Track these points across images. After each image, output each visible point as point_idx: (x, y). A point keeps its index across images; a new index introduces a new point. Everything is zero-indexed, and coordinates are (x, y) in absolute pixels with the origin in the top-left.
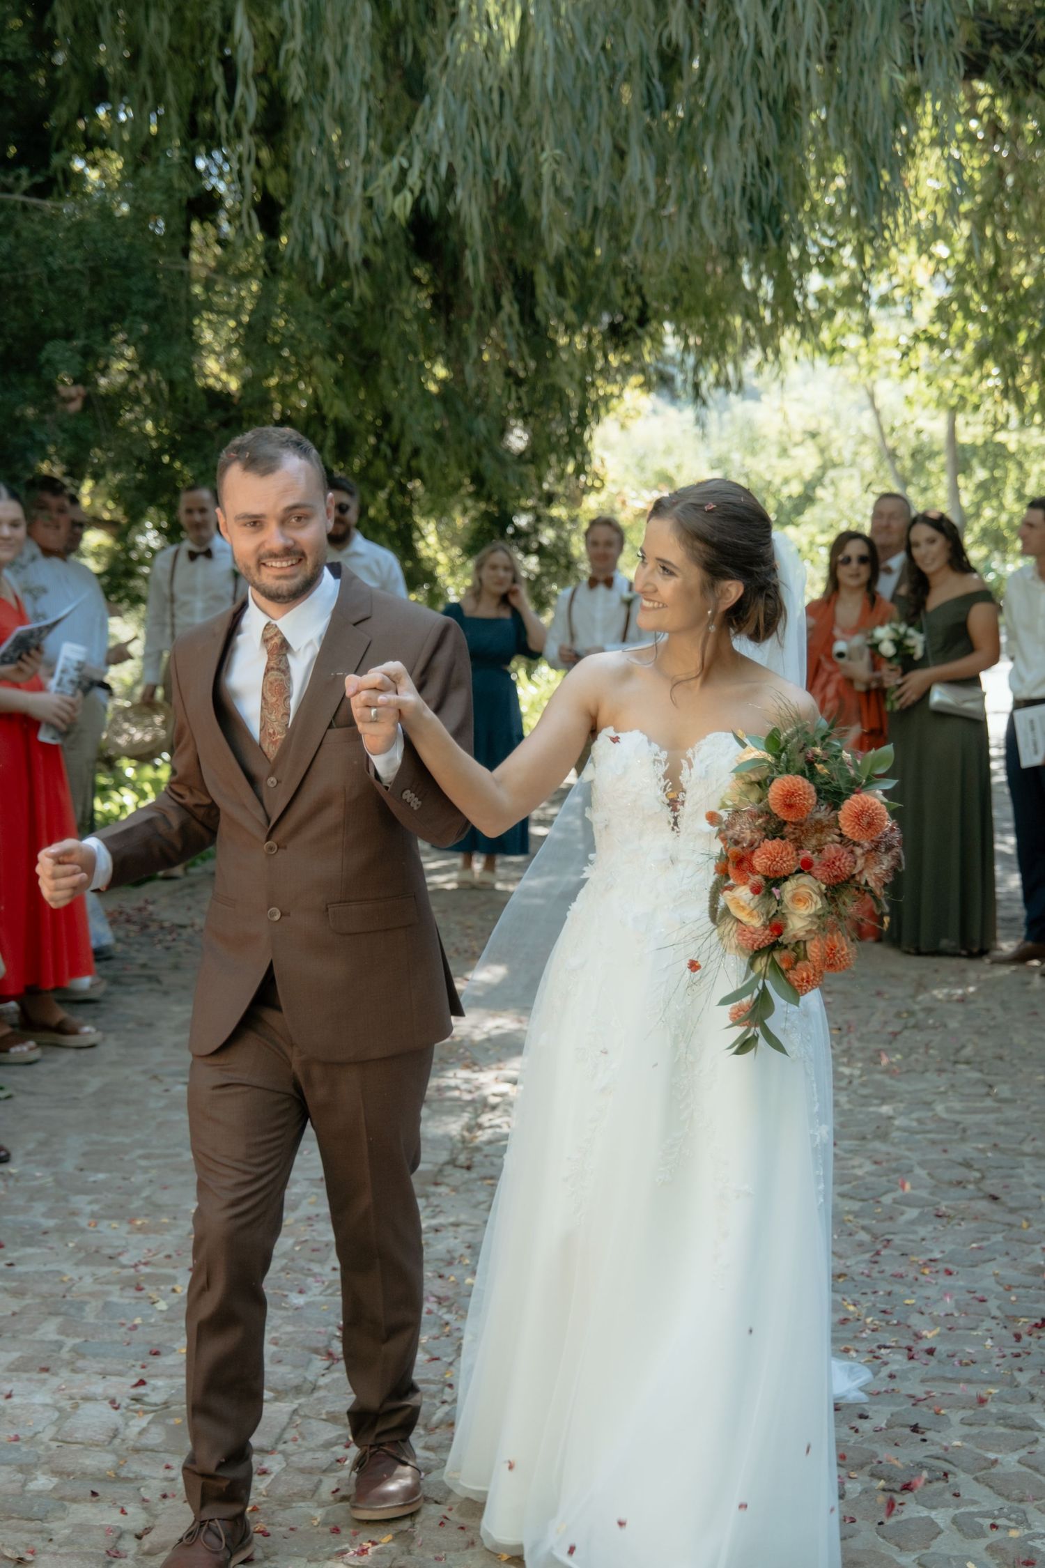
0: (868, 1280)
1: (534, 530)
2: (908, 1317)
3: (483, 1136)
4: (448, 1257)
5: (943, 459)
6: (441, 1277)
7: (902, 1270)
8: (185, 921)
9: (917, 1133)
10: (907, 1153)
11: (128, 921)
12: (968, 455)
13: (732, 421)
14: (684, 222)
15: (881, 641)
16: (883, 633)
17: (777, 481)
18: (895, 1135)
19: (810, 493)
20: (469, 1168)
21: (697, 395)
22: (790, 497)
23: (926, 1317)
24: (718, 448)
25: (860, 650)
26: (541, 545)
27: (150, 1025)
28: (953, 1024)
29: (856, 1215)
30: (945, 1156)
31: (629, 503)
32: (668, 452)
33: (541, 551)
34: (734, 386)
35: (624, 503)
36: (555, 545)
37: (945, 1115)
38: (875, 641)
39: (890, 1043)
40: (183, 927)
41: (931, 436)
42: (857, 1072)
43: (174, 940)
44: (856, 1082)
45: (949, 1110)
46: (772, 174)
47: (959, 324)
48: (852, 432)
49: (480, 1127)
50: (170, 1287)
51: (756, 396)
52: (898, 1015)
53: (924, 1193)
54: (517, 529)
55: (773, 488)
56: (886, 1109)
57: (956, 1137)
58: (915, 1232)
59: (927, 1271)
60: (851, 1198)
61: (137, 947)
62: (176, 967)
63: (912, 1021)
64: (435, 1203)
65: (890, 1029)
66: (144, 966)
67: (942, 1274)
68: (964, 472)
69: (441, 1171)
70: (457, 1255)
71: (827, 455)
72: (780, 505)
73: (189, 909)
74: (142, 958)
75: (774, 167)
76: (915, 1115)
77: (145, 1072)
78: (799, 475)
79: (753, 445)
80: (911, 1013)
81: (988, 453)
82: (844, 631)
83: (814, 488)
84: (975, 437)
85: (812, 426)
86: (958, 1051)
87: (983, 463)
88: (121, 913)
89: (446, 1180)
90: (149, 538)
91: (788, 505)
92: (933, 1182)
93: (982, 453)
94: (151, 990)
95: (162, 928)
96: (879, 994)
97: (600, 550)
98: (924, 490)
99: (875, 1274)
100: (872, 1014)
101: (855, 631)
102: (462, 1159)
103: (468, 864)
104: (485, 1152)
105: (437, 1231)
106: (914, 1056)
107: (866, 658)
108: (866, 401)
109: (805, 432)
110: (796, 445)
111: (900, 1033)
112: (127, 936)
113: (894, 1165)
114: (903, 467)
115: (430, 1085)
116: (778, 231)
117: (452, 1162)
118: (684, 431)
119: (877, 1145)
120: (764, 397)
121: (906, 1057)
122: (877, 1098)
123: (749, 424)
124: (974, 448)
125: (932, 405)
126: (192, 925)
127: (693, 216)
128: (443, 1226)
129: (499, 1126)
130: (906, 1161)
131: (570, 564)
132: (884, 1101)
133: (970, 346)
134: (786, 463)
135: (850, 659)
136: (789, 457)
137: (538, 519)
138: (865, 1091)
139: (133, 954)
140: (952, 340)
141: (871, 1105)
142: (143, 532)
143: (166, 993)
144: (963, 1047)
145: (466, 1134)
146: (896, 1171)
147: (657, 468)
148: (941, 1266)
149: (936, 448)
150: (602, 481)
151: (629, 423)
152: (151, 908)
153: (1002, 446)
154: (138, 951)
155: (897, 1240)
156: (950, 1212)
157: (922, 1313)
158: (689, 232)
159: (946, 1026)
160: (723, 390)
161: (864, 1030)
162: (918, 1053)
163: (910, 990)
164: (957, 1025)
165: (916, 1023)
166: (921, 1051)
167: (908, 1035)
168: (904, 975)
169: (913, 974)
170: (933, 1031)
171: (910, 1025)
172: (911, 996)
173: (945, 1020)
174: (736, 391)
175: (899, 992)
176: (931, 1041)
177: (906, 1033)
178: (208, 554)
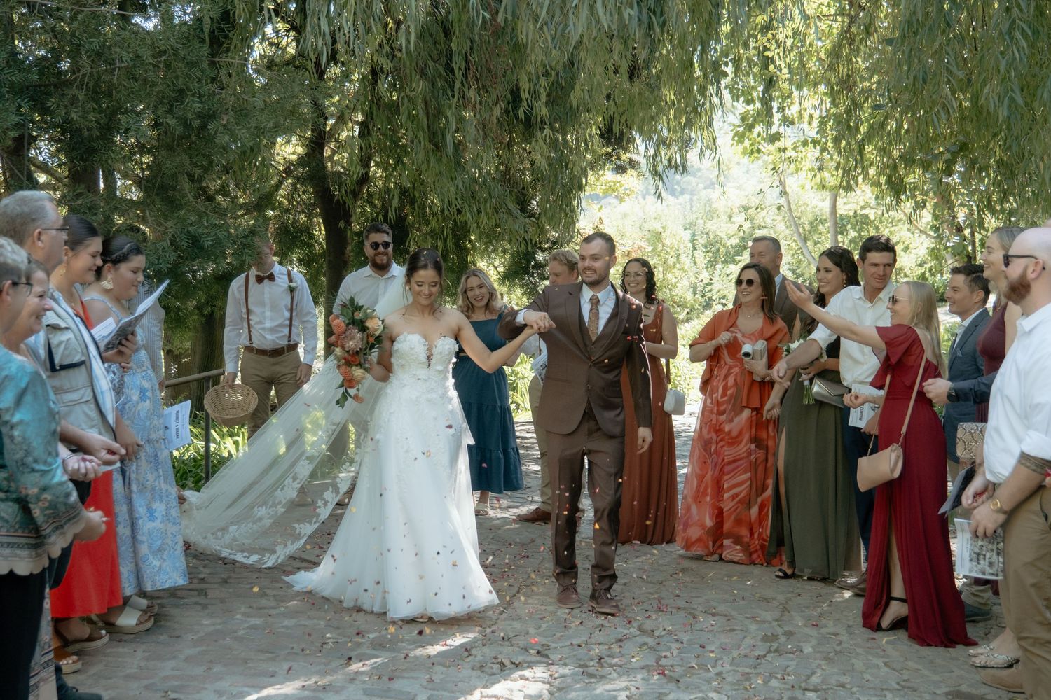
5: (828, 224)
12: (844, 222)
17: (725, 237)
25: (761, 353)
27: (178, 637)
28: (808, 649)
34: (681, 169)
39: (755, 668)
41: (820, 211)
52: (766, 639)
63: (775, 645)
65: (757, 653)
68: (842, 233)
81: (857, 221)
84: (849, 211)
87: (853, 228)
93: (853, 220)
94: (196, 603)
96: (752, 617)
100: (745, 637)
111: (764, 656)
114: (803, 229)
124: (847, 217)
135: (753, 358)
143: (205, 606)
144: (813, 673)
149: (824, 218)
153: (866, 217)
159: (801, 651)
160: (673, 171)
161: (735, 654)
162: (776, 678)
163: (777, 614)
164: (810, 649)
165: (778, 647)
166: (779, 676)
167: (770, 659)
168: (773, 599)
169: (781, 598)
170: (791, 655)
171: (772, 649)
172: (777, 620)
173: (801, 644)
174: (683, 173)
175: (768, 616)
176: (788, 666)
177: (769, 657)
178: (271, 277)
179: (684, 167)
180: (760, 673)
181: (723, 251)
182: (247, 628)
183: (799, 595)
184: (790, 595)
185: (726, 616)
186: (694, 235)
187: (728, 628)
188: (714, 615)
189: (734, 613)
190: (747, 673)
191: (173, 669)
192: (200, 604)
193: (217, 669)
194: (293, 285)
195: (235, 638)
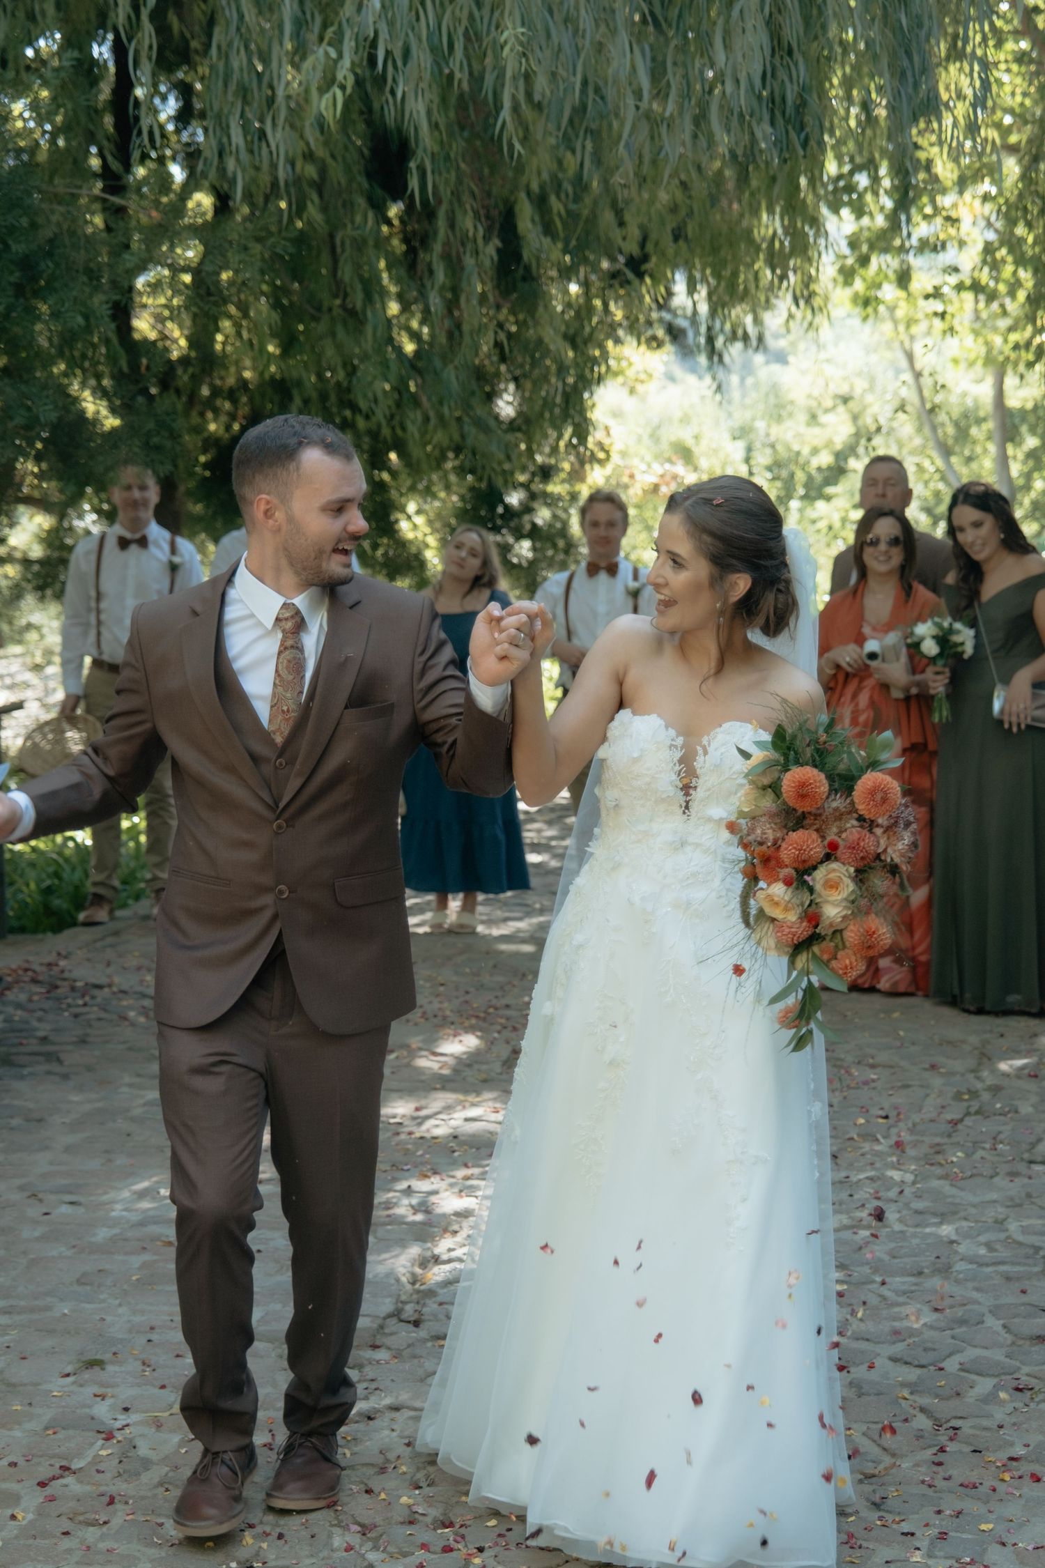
0: (930, 1492)
1: (527, 509)
2: (985, 1550)
3: (437, 1274)
4: (379, 1460)
5: (990, 425)
6: (369, 1491)
7: (973, 1477)
8: (103, 980)
9: (987, 1265)
10: (975, 1295)
11: (34, 981)
12: (1017, 421)
13: (756, 385)
14: (689, 126)
15: (922, 639)
16: (924, 629)
17: (806, 451)
18: (960, 1266)
19: (842, 464)
20: (416, 1324)
21: (713, 353)
22: (819, 469)
23: (1009, 1548)
24: (740, 417)
25: (894, 648)
26: (534, 525)
27: (40, 1121)
28: (1026, 1109)
29: (914, 1388)
30: (1024, 1299)
31: (638, 477)
32: (685, 420)
33: (535, 533)
34: (754, 342)
35: (632, 476)
36: (550, 526)
37: (1020, 1238)
38: (915, 639)
39: (949, 1136)
40: (100, 987)
41: (976, 400)
42: (909, 1178)
43: (85, 1005)
44: (908, 1191)
45: (1025, 1231)
46: (796, 65)
47: (1008, 270)
48: (888, 397)
49: (437, 1260)
50: (9, 1512)
51: (781, 358)
52: (958, 1096)
53: (998, 1355)
54: (507, 508)
55: (801, 460)
56: (946, 1230)
57: (1036, 1269)
58: (989, 1416)
59: (1007, 1477)
60: (906, 1363)
61: (40, 1014)
62: (83, 1041)
63: (975, 1106)
64: (371, 1375)
65: (949, 1117)
66: (44, 1040)
67: (1027, 1479)
68: (1012, 440)
69: (382, 1327)
70: (392, 1456)
71: (860, 422)
72: (810, 478)
73: (108, 964)
74: (43, 1029)
75: (797, 55)
76: (982, 1239)
77: (21, 1188)
78: (829, 444)
79: (779, 410)
80: (974, 1094)
81: (1039, 418)
82: (874, 629)
83: (846, 460)
84: (1026, 400)
85: (844, 389)
86: (1033, 1145)
87: (1033, 431)
88: (26, 970)
89: (388, 1341)
90: (88, 521)
91: (818, 478)
92: (1009, 1338)
93: (1032, 418)
94: (49, 1073)
95: (73, 989)
96: (933, 1067)
97: (602, 531)
98: (969, 459)
99: (940, 1483)
100: (927, 1095)
101: (888, 627)
102: (409, 1310)
103: (443, 904)
104: (439, 1299)
105: (370, 1418)
106: (980, 1153)
107: (904, 658)
108: (904, 363)
109: (836, 396)
110: (827, 411)
111: (962, 1120)
112: (30, 1000)
113: (960, 1312)
114: (945, 434)
115: (376, 1201)
116: (803, 136)
117: (397, 1314)
118: (703, 397)
119: (936, 1282)
120: (791, 359)
121: (968, 1155)
122: (935, 1214)
123: (775, 389)
124: (1023, 412)
125: (980, 362)
126: (110, 986)
127: (700, 120)
128: (377, 1411)
129: (460, 1260)
130: (975, 1307)
131: (570, 547)
132: (943, 1217)
133: (1022, 295)
134: (816, 430)
135: (884, 660)
136: (819, 424)
137: (533, 496)
138: (919, 1205)
139: (35, 1024)
140: (1002, 288)
141: (927, 1226)
142: (81, 517)
143: (66, 1077)
145: (418, 1271)
146: (962, 1322)
147: (673, 439)
148: (1025, 1468)
149: (982, 414)
150: (607, 452)
151: (640, 388)
152: (62, 963)
154: (40, 1020)
155: (966, 1427)
156: (1033, 1382)
157: (1004, 1544)
158: (695, 136)
159: (1016, 1112)
160: (739, 345)
161: (916, 1118)
162: (984, 1149)
163: (971, 1062)
164: (1030, 1109)
165: (980, 1107)
166: (987, 1146)
167: (970, 1124)
168: (963, 1042)
169: (974, 1040)
170: (1002, 1118)
171: (973, 1110)
172: (973, 1071)
173: (1015, 1103)
174: (757, 349)
175: (958, 1065)
176: (1000, 1132)
177: (968, 1121)
178: (143, 542)
179: (760, 339)
180: (958, 1143)
181: (800, 476)
182: (145, 1105)
183: (1002, 1036)
184: (988, 1036)
185: (891, 1067)
186: (749, 450)
187: (899, 1084)
188: (873, 1066)
189: (903, 1063)
190: (938, 1145)
191: (51, 1163)
192: (55, 1074)
193: (121, 1160)
194: (176, 560)
195: (133, 1119)
